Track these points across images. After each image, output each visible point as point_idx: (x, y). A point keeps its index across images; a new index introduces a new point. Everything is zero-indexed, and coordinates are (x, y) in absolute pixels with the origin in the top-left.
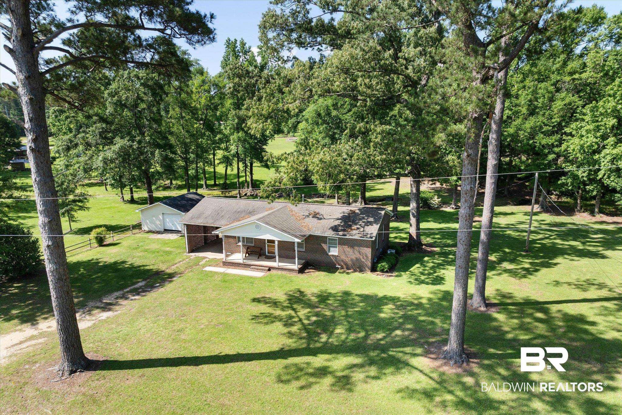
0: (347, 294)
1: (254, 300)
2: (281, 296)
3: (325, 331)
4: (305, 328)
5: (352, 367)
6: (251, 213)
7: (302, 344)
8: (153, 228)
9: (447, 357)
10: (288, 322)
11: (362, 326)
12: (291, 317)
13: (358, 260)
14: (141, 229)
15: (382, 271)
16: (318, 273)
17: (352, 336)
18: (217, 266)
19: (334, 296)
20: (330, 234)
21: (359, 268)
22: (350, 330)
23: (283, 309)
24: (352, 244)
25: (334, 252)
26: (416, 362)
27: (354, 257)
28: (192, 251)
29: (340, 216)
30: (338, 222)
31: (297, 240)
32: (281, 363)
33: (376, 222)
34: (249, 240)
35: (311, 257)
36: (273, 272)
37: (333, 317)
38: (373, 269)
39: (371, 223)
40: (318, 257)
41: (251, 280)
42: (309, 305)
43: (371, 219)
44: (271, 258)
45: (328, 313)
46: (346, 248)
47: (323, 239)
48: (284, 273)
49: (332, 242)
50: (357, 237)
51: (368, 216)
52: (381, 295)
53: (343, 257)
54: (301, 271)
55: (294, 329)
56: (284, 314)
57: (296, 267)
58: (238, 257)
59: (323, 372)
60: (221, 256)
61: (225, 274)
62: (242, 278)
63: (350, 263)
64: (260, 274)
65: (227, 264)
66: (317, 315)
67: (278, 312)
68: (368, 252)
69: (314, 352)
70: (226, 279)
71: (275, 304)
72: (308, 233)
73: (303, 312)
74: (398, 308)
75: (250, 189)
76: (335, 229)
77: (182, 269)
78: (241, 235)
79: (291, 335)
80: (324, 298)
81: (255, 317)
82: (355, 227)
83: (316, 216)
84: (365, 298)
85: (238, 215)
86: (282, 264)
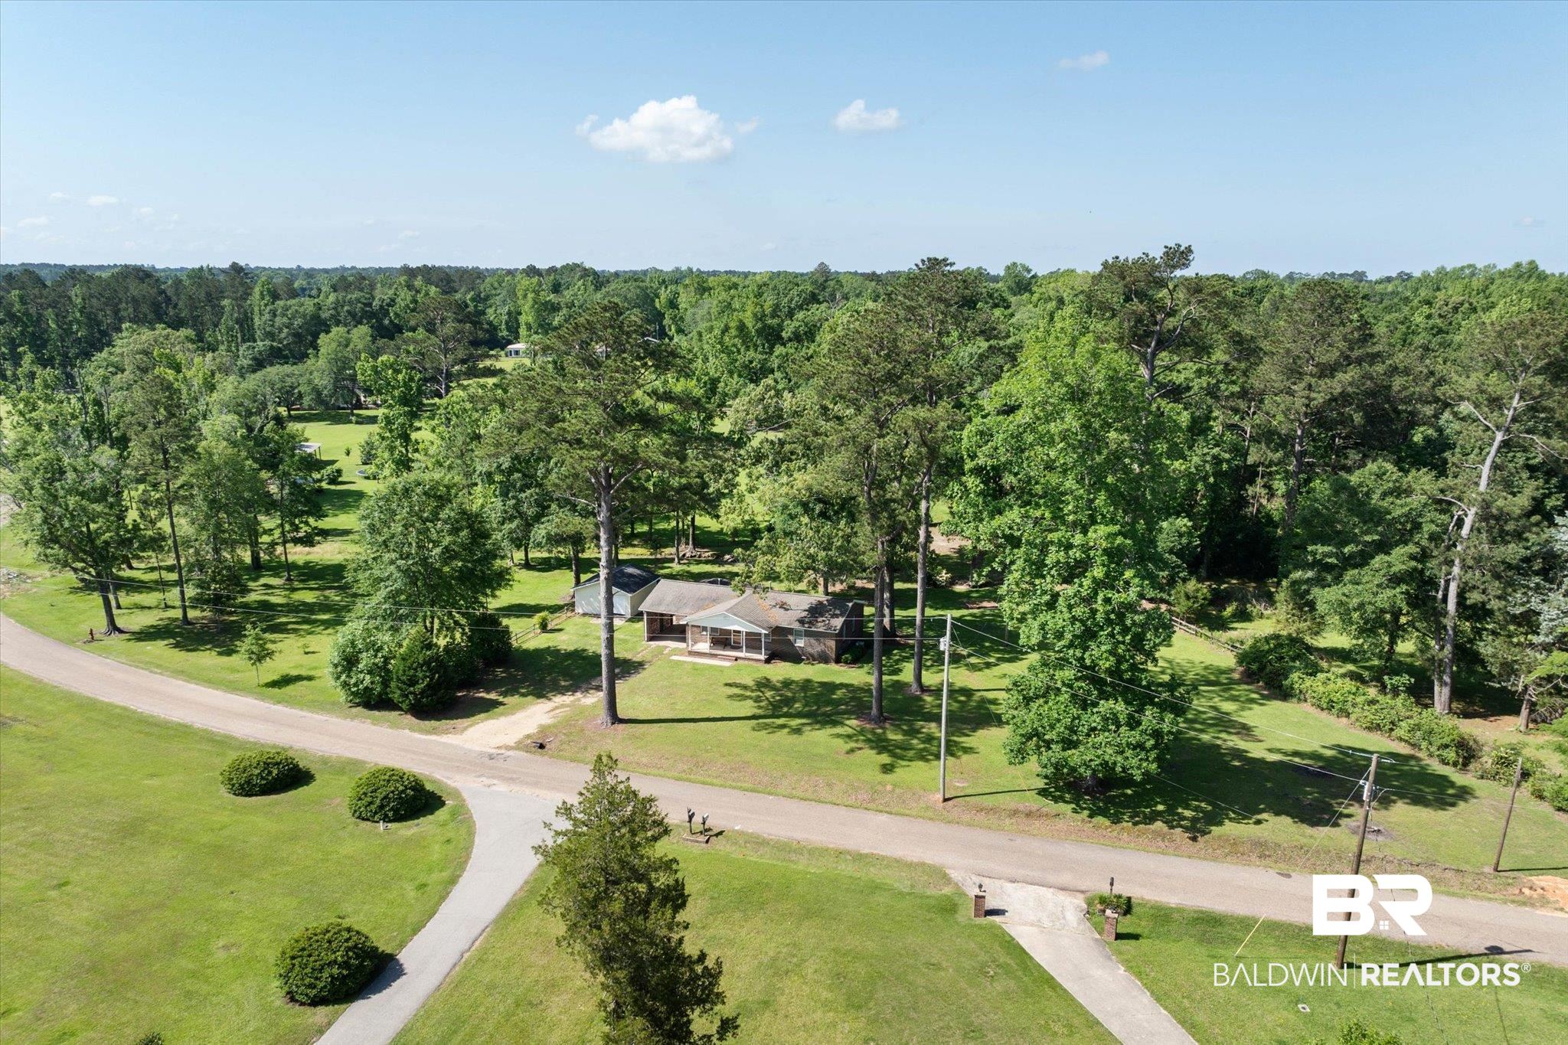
0: (808, 681)
1: (726, 685)
2: (750, 683)
3: (786, 705)
4: (771, 703)
5: (804, 724)
6: (716, 601)
7: (770, 712)
8: (589, 610)
9: (870, 720)
10: (757, 700)
11: (816, 703)
12: (759, 697)
13: (823, 652)
14: (573, 611)
15: (846, 663)
16: (783, 663)
17: (807, 709)
18: (682, 655)
19: (796, 682)
20: (796, 626)
21: (824, 659)
22: (805, 705)
23: (752, 691)
24: (818, 636)
25: (800, 643)
26: (848, 722)
27: (819, 649)
28: (651, 639)
29: (807, 607)
30: (805, 614)
31: (764, 632)
32: (754, 722)
33: (842, 615)
34: (714, 630)
35: (779, 648)
36: (739, 661)
37: (794, 697)
38: (838, 661)
39: (837, 616)
40: (785, 648)
41: (721, 669)
42: (773, 688)
43: (838, 612)
44: (737, 648)
45: (790, 694)
46: (812, 641)
47: (790, 631)
48: (751, 663)
49: (798, 634)
50: (821, 630)
51: (835, 608)
52: (838, 682)
53: (810, 650)
54: (768, 661)
55: (762, 704)
56: (754, 694)
57: (762, 657)
58: (704, 646)
59: (783, 726)
60: (682, 645)
61: (694, 663)
62: (711, 666)
63: (816, 655)
64: (727, 664)
65: (692, 653)
66: (781, 695)
67: (748, 693)
68: (832, 644)
69: (778, 717)
70: (695, 667)
71: (745, 687)
72: (774, 624)
73: (769, 694)
74: (849, 692)
75: (691, 546)
76: (801, 621)
77: (649, 658)
78: (709, 625)
79: (760, 707)
80: (787, 684)
81: (730, 697)
82: (820, 619)
83: (783, 606)
84: (823, 684)
85: (702, 604)
86: (749, 655)
